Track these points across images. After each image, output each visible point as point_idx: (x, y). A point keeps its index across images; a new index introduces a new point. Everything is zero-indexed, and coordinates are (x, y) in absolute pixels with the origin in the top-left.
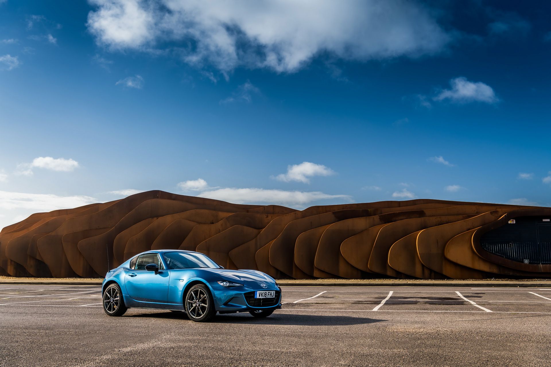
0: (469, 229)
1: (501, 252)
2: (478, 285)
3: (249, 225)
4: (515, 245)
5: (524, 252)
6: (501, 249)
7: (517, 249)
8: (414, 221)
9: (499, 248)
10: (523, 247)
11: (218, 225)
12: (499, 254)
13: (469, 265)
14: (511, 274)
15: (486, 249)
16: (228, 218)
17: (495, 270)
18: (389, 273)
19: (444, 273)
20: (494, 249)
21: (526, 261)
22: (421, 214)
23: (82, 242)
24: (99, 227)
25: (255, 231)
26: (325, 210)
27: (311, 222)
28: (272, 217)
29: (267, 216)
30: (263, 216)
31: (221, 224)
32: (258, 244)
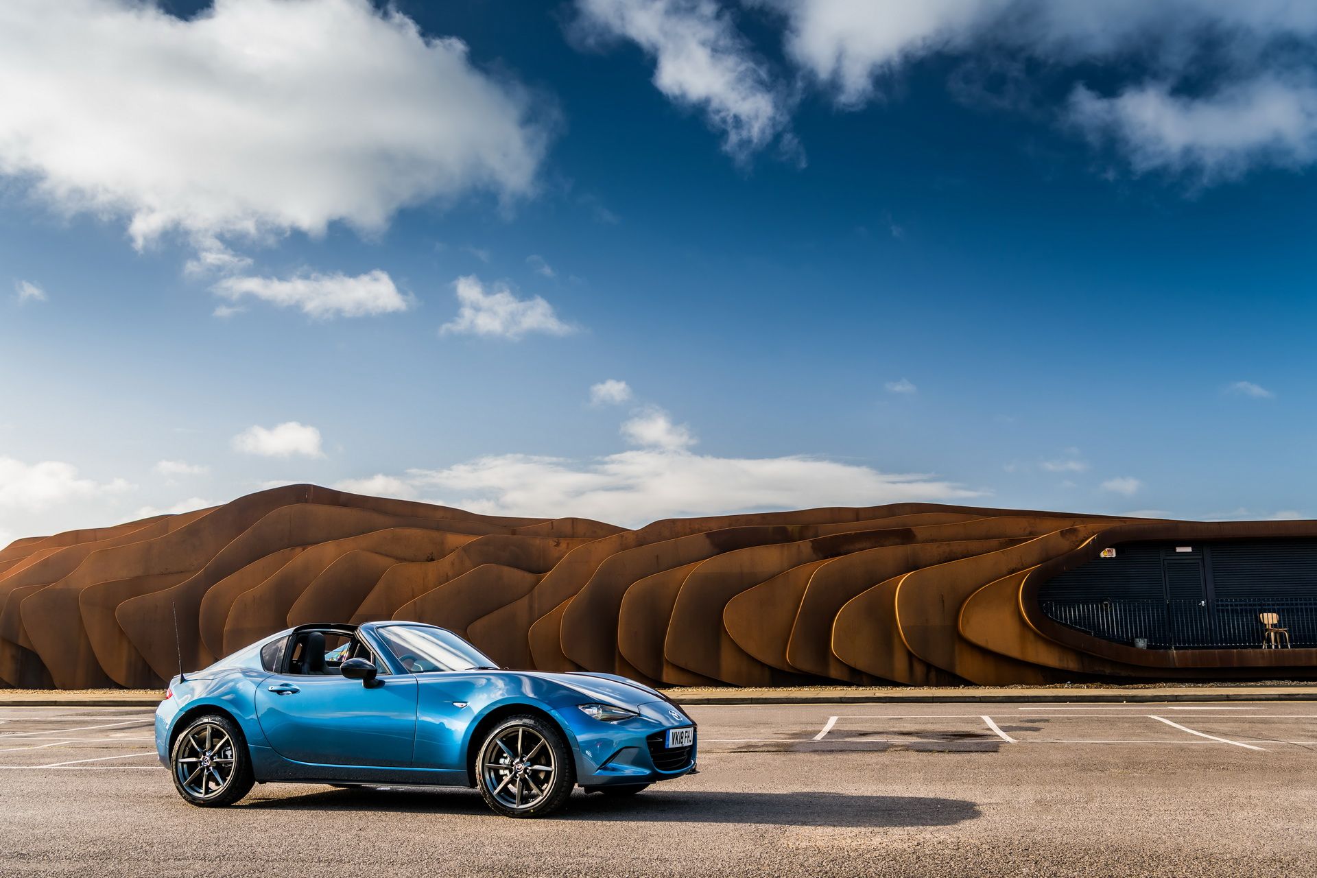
0: (1013, 571)
1: (1085, 622)
2: (1035, 699)
3: (515, 564)
4: (1115, 607)
5: (1136, 623)
6: (1084, 615)
7: (1121, 616)
8: (891, 553)
9: (1079, 615)
10: (1134, 611)
11: (445, 564)
12: (1081, 626)
13: (1015, 653)
14: (1108, 671)
15: (1052, 615)
16: (466, 549)
17: (1071, 664)
18: (834, 673)
19: (959, 671)
20: (1070, 615)
21: (1141, 643)
22: (905, 536)
23: (126, 605)
24: (167, 569)
25: (529, 577)
26: (690, 528)
27: (657, 556)
28: (568, 544)
29: (556, 543)
30: (549, 542)
31: (452, 562)
32: (536, 606)
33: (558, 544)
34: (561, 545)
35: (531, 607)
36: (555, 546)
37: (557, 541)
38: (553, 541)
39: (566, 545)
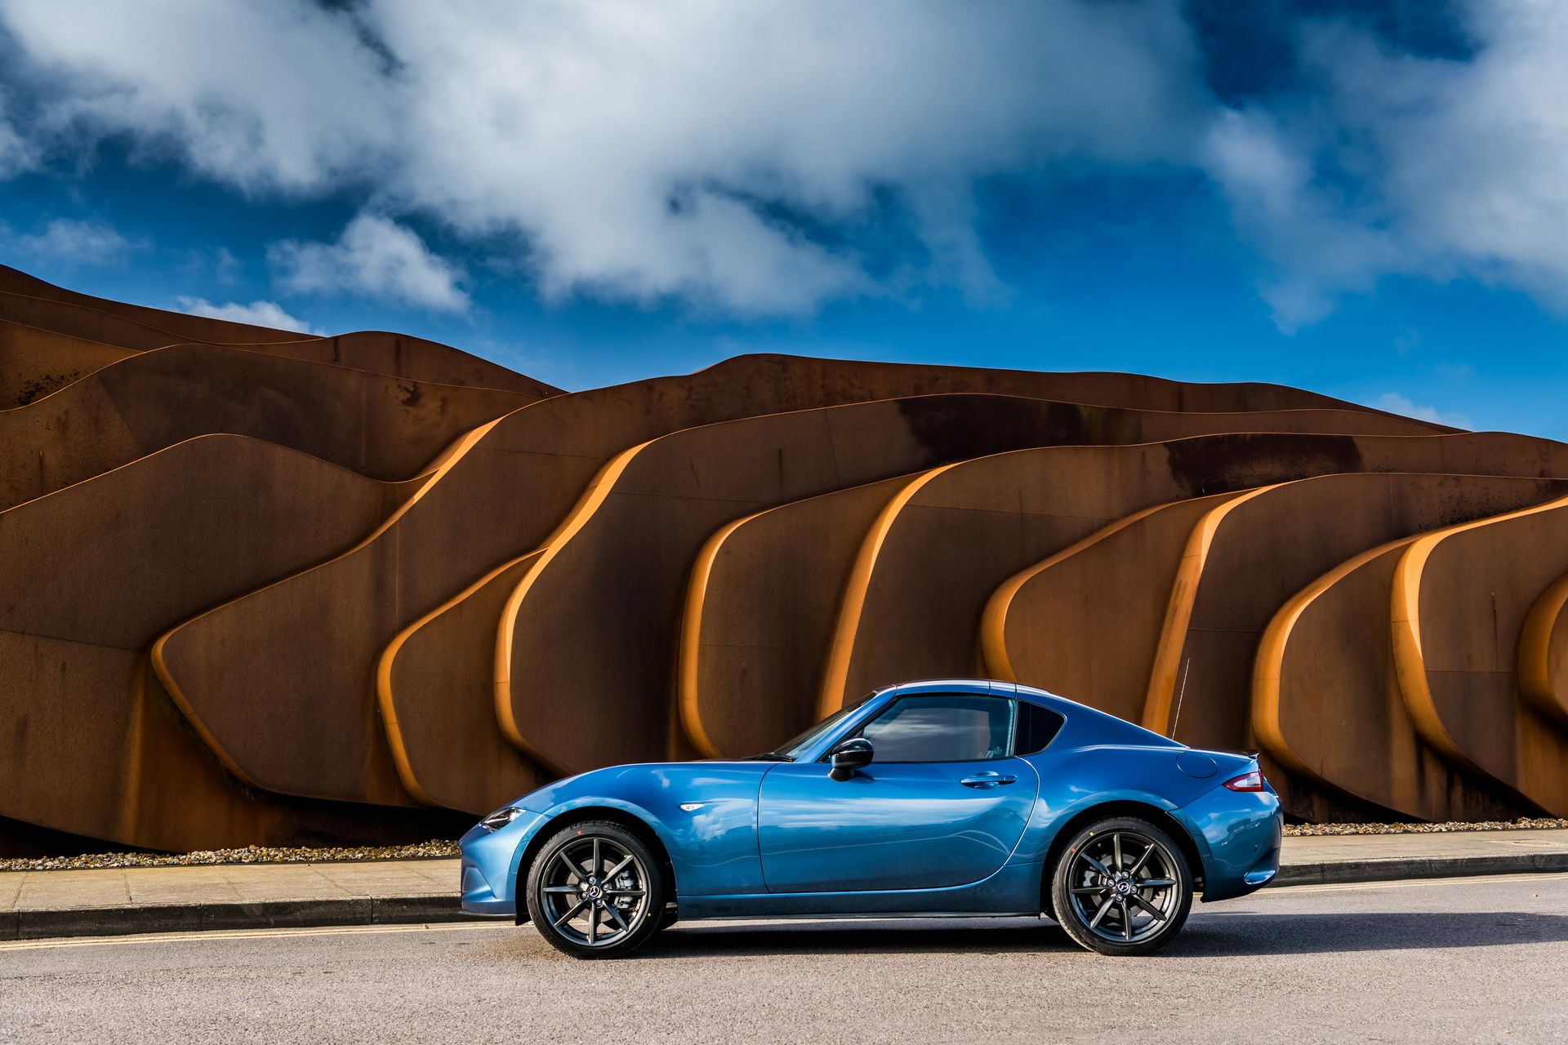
28: (444, 401)
29: (409, 395)
30: (387, 388)
31: (59, 419)
32: (396, 581)
33: (413, 398)
34: (423, 400)
35: (380, 585)
36: (407, 402)
37: (412, 389)
38: (399, 387)
39: (438, 403)
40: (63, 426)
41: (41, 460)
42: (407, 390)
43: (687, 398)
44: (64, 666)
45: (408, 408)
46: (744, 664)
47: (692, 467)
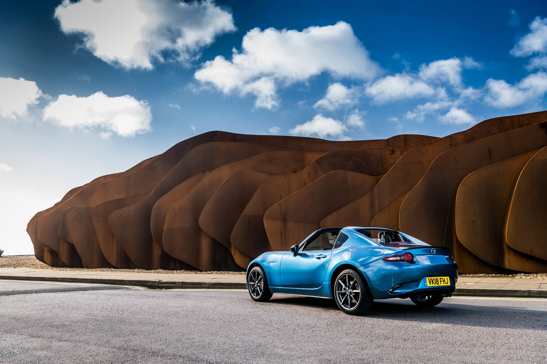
11: (303, 175)
16: (318, 161)
23: (115, 215)
24: (138, 192)
25: (370, 179)
26: (519, 124)
27: (489, 149)
28: (402, 152)
29: (391, 152)
30: (385, 151)
31: (308, 172)
32: (376, 202)
33: (393, 152)
34: (396, 152)
35: (372, 204)
36: (392, 154)
37: (392, 150)
38: (389, 150)
39: (400, 153)
40: (309, 174)
41: (305, 182)
42: (391, 150)
43: (465, 138)
44: (304, 228)
45: (391, 155)
46: (473, 218)
47: (456, 159)
